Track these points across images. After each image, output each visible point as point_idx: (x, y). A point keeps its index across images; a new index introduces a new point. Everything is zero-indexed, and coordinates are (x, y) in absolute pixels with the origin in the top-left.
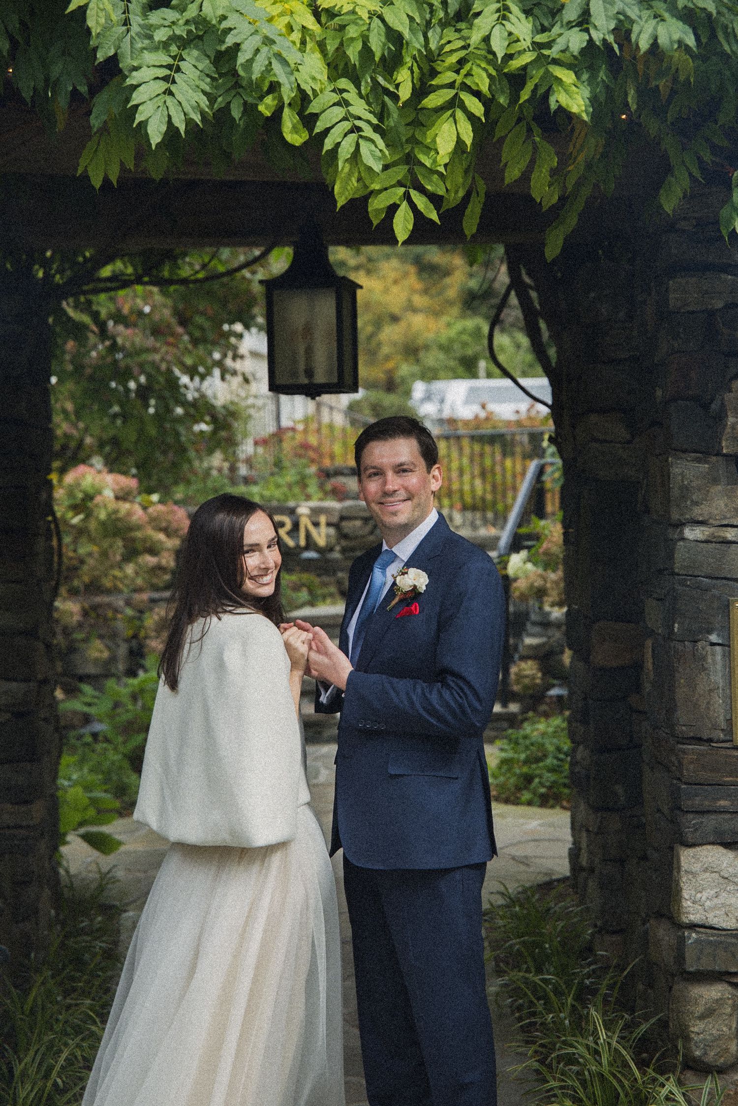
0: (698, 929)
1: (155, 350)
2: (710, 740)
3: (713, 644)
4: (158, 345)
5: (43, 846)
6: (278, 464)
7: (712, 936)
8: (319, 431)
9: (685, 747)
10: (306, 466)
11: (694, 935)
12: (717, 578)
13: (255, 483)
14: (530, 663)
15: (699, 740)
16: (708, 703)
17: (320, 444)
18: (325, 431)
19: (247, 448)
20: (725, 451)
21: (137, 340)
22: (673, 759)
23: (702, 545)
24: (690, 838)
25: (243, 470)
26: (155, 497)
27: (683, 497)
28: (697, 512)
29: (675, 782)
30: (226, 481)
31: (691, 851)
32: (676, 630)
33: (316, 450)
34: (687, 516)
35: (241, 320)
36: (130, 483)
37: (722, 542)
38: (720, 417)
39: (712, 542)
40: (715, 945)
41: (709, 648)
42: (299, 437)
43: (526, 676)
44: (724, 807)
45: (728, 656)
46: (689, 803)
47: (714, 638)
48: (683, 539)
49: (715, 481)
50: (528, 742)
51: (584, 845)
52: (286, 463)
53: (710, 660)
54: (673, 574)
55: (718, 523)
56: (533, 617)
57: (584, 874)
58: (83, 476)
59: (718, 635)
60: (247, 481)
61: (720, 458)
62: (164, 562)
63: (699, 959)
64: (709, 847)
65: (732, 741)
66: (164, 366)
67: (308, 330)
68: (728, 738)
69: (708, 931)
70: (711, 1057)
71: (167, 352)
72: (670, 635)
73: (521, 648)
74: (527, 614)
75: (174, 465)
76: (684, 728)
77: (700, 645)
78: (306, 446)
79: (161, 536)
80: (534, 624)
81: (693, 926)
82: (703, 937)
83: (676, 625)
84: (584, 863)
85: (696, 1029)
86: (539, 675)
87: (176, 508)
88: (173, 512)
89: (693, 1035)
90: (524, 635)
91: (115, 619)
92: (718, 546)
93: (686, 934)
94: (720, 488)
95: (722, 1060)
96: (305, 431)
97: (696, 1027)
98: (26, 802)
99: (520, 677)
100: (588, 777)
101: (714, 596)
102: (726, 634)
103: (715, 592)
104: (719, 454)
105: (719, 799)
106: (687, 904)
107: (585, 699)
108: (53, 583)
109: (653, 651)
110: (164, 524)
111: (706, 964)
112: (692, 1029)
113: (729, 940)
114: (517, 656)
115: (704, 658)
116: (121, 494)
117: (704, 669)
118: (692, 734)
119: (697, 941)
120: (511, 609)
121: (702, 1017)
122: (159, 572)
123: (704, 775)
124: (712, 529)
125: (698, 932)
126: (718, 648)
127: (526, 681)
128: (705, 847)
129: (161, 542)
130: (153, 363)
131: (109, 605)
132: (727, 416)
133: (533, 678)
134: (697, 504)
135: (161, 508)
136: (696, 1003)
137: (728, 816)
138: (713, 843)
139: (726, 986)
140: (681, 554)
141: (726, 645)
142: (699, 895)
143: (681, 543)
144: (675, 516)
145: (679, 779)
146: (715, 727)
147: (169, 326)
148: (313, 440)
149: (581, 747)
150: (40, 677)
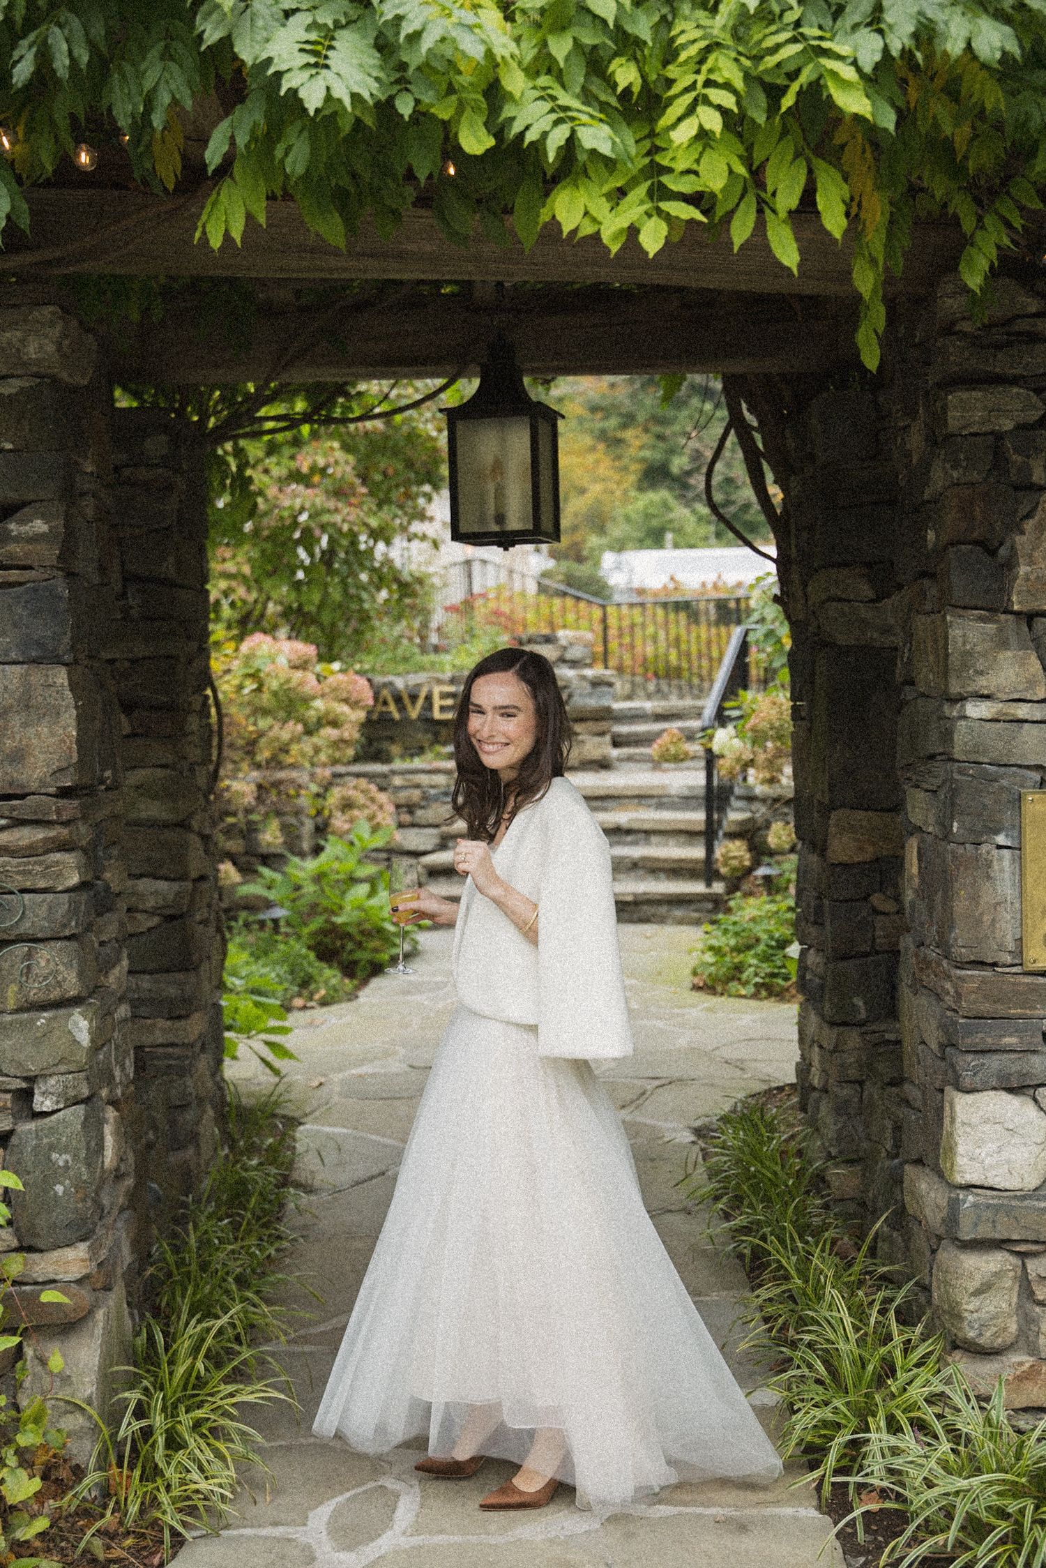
0: (975, 1190)
1: (337, 510)
2: (995, 964)
3: (999, 847)
4: (340, 505)
5: (203, 1063)
6: (471, 633)
7: (993, 1198)
8: (511, 599)
9: (963, 972)
10: (498, 634)
11: (971, 1198)
12: (1005, 765)
13: (446, 651)
14: (738, 843)
15: (980, 964)
16: (993, 920)
17: (512, 612)
18: (517, 599)
19: (438, 618)
20: (1016, 608)
21: (318, 501)
22: (948, 986)
23: (988, 725)
24: (967, 1082)
25: (434, 639)
26: (336, 666)
27: (965, 666)
28: (982, 684)
29: (949, 1013)
30: (416, 650)
31: (970, 1098)
32: (955, 830)
33: (509, 618)
34: (970, 689)
35: (429, 482)
36: (310, 650)
37: (1011, 721)
38: (1010, 565)
39: (998, 721)
40: (997, 1209)
41: (995, 852)
42: (492, 605)
43: (735, 858)
44: (1010, 1045)
45: (1020, 861)
46: (968, 1041)
47: (1001, 839)
48: (965, 717)
49: (1004, 644)
50: (737, 928)
51: (816, 1063)
52: (478, 632)
53: (996, 867)
54: (952, 760)
55: (1005, 697)
56: (738, 791)
57: (815, 1095)
58: (259, 645)
59: (1007, 836)
60: (437, 649)
61: (1009, 617)
62: (346, 735)
63: (976, 1225)
64: (992, 1093)
65: (1021, 965)
66: (345, 527)
67: (498, 467)
68: (1017, 961)
69: (988, 1192)
70: (985, 1340)
71: (348, 514)
72: (947, 836)
73: (725, 823)
74: (731, 788)
75: (357, 632)
76: (963, 950)
77: (984, 848)
78: (497, 613)
79: (346, 708)
80: (739, 798)
81: (969, 1187)
82: (982, 1200)
83: (955, 824)
84: (816, 1082)
85: (971, 1307)
86: (748, 856)
87: (357, 678)
88: (355, 683)
89: (966, 1314)
90: (728, 810)
91: (298, 795)
92: (1007, 725)
93: (961, 1197)
94: (1009, 654)
95: (1000, 1340)
96: (498, 598)
97: (969, 1305)
98: (179, 1017)
99: (727, 858)
100: (822, 987)
101: (1002, 788)
102: (1016, 834)
103: (1004, 782)
104: (1008, 611)
105: (1005, 1036)
106: (961, 1161)
107: (819, 898)
108: (211, 768)
109: (919, 852)
110: (344, 695)
111: (985, 1231)
112: (965, 1307)
113: (1013, 1203)
114: (721, 833)
115: (989, 865)
116: (297, 663)
117: (989, 877)
118: (972, 958)
119: (975, 1206)
120: (715, 783)
121: (977, 1293)
122: (342, 746)
123: (986, 1007)
124: (1001, 705)
125: (977, 1195)
126: (1005, 852)
127: (735, 863)
128: (985, 1093)
129: (343, 714)
130: (334, 525)
131: (292, 781)
132: (1018, 564)
133: (741, 858)
134: (981, 673)
135: (341, 677)
136: (971, 1277)
137: (1013, 1056)
138: (995, 1089)
139: (1007, 1255)
140: (962, 737)
141: (1017, 848)
142: (978, 1151)
143: (963, 723)
144: (955, 688)
145: (954, 1010)
146: (1001, 948)
147: (352, 486)
148: (505, 608)
149: (812, 951)
150: (194, 874)
